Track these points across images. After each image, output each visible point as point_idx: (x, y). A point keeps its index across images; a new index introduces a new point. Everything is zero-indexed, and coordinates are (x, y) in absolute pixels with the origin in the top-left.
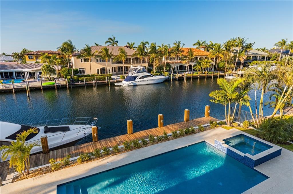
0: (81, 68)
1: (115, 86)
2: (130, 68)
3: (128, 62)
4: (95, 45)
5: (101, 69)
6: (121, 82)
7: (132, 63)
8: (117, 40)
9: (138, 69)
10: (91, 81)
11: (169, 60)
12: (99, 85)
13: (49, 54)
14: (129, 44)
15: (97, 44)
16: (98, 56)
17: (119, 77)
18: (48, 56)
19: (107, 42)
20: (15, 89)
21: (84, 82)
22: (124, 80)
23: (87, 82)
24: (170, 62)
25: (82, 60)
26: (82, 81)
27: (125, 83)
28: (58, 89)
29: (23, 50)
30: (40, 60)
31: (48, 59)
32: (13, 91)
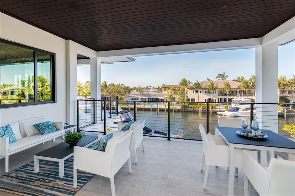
0: (192, 97)
1: (218, 114)
2: (233, 100)
3: (235, 94)
4: (207, 80)
5: (208, 99)
6: (224, 111)
7: (238, 96)
8: (226, 75)
9: (241, 100)
10: (198, 108)
11: (287, 94)
12: (204, 112)
13: (175, 87)
14: (239, 78)
15: (209, 79)
16: (205, 89)
17: (223, 107)
18: (174, 89)
19: (217, 77)
20: (152, 108)
21: (192, 108)
22: (227, 110)
23: (195, 109)
24: (289, 95)
25: (194, 91)
26: (191, 108)
27: (227, 113)
28: (175, 111)
29: (163, 85)
30: (169, 91)
31: (174, 91)
32: (151, 110)
